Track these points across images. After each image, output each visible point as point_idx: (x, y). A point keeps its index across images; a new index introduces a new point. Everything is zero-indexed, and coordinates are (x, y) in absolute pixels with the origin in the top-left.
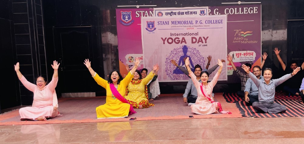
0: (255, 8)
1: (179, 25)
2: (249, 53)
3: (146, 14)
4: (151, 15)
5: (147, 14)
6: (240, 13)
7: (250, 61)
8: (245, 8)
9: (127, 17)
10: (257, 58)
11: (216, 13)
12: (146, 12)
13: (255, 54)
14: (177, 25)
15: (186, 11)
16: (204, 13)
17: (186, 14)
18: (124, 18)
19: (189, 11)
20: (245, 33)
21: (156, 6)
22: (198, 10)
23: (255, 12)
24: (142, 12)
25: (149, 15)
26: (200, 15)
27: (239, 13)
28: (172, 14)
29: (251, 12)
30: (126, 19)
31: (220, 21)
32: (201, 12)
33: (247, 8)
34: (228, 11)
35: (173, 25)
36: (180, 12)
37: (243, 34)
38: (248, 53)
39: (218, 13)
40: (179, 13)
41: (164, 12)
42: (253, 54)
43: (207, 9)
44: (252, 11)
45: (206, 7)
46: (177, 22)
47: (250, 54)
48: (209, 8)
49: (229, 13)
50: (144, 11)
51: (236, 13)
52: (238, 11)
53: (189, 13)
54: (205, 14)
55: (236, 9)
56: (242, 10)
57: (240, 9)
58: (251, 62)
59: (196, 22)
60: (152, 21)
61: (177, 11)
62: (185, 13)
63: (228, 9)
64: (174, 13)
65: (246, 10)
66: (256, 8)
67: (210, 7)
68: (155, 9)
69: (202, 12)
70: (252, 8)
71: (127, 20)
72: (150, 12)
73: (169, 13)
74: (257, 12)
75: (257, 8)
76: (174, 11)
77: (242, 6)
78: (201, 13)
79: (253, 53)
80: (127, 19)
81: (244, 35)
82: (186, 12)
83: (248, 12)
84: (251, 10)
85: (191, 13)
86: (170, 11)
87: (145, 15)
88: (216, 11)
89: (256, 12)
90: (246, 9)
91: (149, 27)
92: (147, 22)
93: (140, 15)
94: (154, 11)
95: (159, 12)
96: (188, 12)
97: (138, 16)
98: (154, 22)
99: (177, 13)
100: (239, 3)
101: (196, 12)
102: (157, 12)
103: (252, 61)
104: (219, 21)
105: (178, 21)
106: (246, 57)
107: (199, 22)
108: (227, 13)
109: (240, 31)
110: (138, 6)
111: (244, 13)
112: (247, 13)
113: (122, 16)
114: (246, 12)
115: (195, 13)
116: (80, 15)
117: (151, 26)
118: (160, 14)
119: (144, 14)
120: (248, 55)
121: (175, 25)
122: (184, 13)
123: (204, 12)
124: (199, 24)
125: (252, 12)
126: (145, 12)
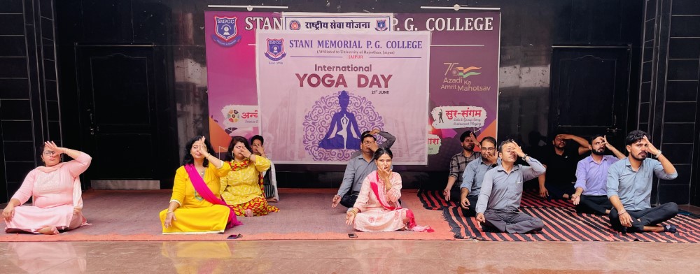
0: (487, 19)
1: (333, 49)
2: (474, 111)
3: (267, 24)
4: (277, 27)
5: (269, 25)
6: (458, 29)
7: (474, 126)
8: (467, 19)
9: (226, 29)
10: (488, 122)
11: (409, 28)
12: (267, 19)
13: (484, 113)
14: (328, 49)
15: (349, 20)
16: (383, 26)
17: (347, 26)
18: (222, 32)
19: (355, 20)
20: (465, 71)
21: (287, 7)
22: (372, 19)
23: (487, 29)
24: (258, 19)
25: (272, 27)
26: (376, 29)
27: (455, 28)
28: (319, 26)
29: (479, 27)
30: (225, 34)
31: (417, 44)
32: (379, 24)
33: (472, 19)
34: (432, 25)
35: (321, 48)
36: (335, 23)
37: (462, 71)
38: (471, 111)
39: (412, 26)
40: (334, 25)
41: (302, 22)
42: (480, 114)
43: (390, 18)
44: (481, 26)
45: (388, 14)
46: (329, 43)
47: (475, 113)
48: (395, 17)
49: (435, 29)
50: (262, 19)
51: (449, 29)
52: (453, 24)
53: (355, 25)
54: (386, 29)
55: (449, 19)
56: (462, 24)
57: (458, 20)
58: (476, 129)
59: (369, 43)
60: (278, 38)
61: (330, 21)
62: (345, 25)
63: (433, 19)
64: (324, 24)
65: (470, 24)
66: (490, 21)
67: (397, 14)
68: (284, 14)
69: (381, 25)
70: (482, 19)
71: (227, 36)
72: (275, 20)
73: (313, 24)
74: (492, 29)
75: (492, 19)
76: (323, 20)
77: (462, 14)
78: (379, 26)
79: (480, 111)
80: (228, 34)
81: (465, 74)
82: (347, 23)
83: (474, 28)
84: (479, 22)
85: (359, 25)
86: (315, 21)
87: (265, 25)
88: (409, 23)
89: (489, 27)
90: (470, 21)
91: (272, 50)
92: (268, 40)
93: (255, 26)
94: (283, 19)
95: (293, 21)
96: (353, 23)
97: (249, 26)
98: (282, 41)
99: (329, 25)
100: (457, 7)
101: (369, 23)
102: (289, 20)
103: (477, 126)
104: (415, 44)
105: (331, 42)
106: (468, 118)
107: (373, 45)
108: (431, 28)
109: (455, 66)
110: (250, 8)
111: (465, 28)
112: (472, 29)
113: (217, 27)
114: (469, 27)
115: (367, 25)
116: (132, 22)
117: (275, 48)
118: (295, 25)
119: (262, 23)
120: (470, 114)
121: (325, 49)
122: (343, 23)
123: (384, 23)
124: (374, 49)
125: (481, 29)
126: (264, 20)
